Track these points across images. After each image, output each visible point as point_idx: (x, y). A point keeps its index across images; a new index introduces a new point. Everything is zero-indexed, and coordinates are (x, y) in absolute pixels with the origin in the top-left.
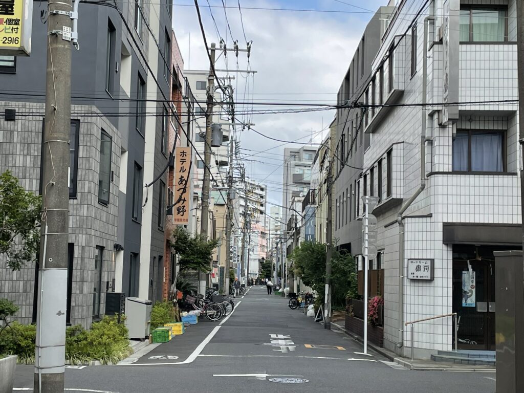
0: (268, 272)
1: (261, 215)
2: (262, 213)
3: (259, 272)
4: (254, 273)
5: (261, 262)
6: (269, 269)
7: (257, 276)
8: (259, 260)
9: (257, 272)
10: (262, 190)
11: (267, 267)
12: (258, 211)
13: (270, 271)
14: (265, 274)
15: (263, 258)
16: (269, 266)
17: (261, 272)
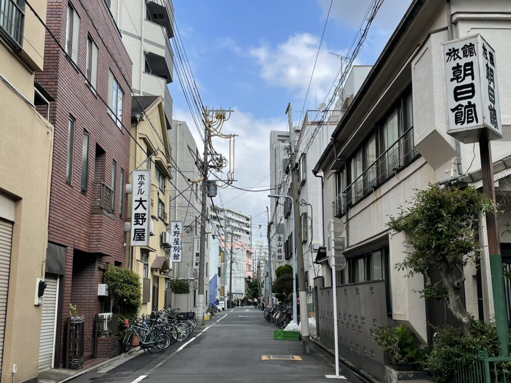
0: (255, 292)
1: (247, 235)
2: (248, 233)
3: (245, 291)
4: (240, 292)
5: (248, 281)
6: (256, 288)
7: (244, 296)
8: (245, 279)
9: (243, 292)
10: (248, 219)
11: (253, 287)
12: (244, 232)
13: (257, 290)
14: (252, 293)
15: (249, 277)
16: (256, 286)
17: (248, 292)
